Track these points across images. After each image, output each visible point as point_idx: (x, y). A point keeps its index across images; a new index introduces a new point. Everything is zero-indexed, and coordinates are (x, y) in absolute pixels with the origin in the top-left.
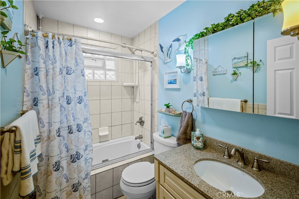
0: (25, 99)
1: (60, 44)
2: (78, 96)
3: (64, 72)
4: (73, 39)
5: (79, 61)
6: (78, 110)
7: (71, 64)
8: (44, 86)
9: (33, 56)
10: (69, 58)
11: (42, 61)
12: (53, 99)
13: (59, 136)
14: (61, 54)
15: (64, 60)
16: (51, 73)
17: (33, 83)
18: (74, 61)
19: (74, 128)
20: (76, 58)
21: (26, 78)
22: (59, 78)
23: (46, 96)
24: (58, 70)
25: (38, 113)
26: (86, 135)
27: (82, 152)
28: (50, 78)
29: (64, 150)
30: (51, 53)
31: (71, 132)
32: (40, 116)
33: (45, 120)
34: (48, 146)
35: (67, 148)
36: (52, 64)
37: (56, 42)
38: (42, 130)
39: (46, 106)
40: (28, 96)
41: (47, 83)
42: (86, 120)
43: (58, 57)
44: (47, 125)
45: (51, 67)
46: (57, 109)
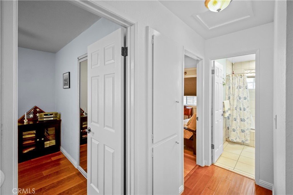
0: (226, 97)
1: (237, 77)
2: (244, 97)
3: (239, 88)
4: (242, 75)
5: (245, 83)
6: (244, 102)
7: (241, 84)
8: (232, 93)
9: (229, 83)
10: (240, 83)
11: (231, 85)
12: (234, 97)
13: (236, 110)
14: (237, 81)
15: (239, 83)
16: (234, 88)
17: (228, 92)
18: (242, 83)
19: (242, 109)
20: (243, 82)
21: (227, 90)
22: (236, 90)
23: (232, 96)
24: (236, 87)
25: (230, 101)
26: (248, 113)
27: (246, 119)
28: (234, 90)
29: (238, 116)
30: (234, 82)
31: (241, 110)
32: (230, 102)
33: (232, 104)
34: (232, 112)
35: (240, 116)
36: (234, 85)
37: (236, 77)
38: (231, 107)
39: (232, 99)
40: (227, 96)
41: (233, 91)
42: (248, 107)
43: (236, 83)
44: (232, 106)
45: (234, 86)
46: (236, 101)
